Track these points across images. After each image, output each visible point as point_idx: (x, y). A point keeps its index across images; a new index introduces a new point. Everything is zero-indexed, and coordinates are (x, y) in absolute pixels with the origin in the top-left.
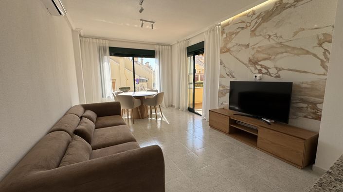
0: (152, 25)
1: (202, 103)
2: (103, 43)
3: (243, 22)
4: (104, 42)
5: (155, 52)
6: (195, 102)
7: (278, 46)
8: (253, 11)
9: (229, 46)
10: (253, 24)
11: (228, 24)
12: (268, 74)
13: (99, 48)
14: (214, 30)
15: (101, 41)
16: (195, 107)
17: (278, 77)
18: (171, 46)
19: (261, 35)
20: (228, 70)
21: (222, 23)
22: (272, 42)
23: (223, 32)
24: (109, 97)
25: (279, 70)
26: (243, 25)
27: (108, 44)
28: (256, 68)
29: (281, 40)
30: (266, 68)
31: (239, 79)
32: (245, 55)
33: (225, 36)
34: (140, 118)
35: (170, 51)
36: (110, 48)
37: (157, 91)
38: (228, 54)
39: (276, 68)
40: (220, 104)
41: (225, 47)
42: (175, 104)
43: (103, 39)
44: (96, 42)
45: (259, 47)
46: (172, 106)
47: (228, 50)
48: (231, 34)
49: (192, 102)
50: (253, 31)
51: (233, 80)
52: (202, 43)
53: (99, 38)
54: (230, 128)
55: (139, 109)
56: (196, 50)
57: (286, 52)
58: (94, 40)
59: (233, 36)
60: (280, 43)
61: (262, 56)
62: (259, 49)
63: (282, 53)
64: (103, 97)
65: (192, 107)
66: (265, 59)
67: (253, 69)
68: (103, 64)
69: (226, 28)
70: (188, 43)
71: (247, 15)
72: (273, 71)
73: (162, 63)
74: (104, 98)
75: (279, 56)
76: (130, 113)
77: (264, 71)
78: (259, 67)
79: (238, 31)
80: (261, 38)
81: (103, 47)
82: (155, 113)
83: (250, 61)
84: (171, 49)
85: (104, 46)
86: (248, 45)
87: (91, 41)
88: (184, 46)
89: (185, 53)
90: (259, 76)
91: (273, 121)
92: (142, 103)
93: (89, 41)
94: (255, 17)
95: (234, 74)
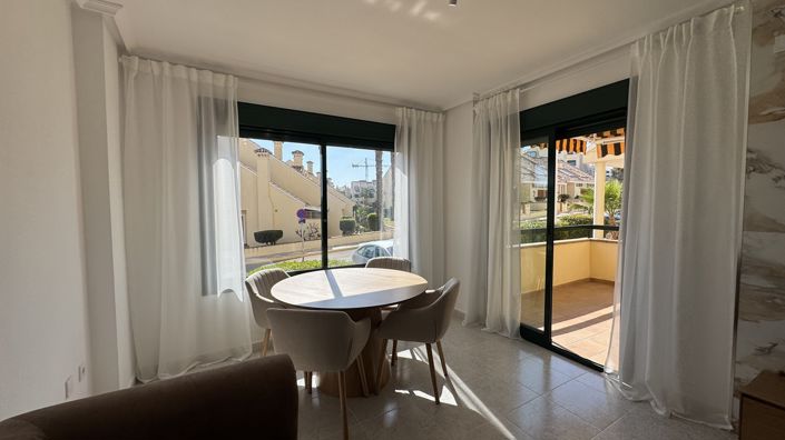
2: (214, 86)
4: (221, 80)
5: (398, 130)
13: (200, 102)
15: (208, 77)
18: (445, 113)
24: (230, 291)
27: (234, 93)
35: (441, 126)
36: (244, 108)
43: (217, 69)
44: (189, 81)
53: (201, 66)
58: (181, 72)
64: (204, 292)
68: (210, 164)
74: (210, 297)
81: (216, 100)
84: (445, 123)
85: (221, 97)
87: (167, 72)
89: (510, 131)
92: (373, 335)
93: (156, 72)
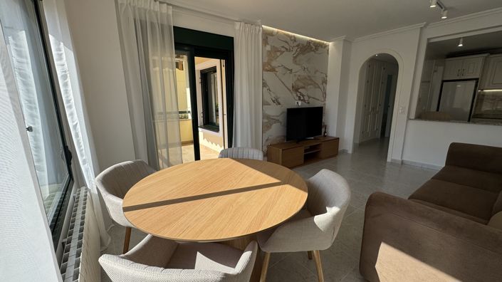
3: (286, 42)
8: (294, 36)
9: (274, 64)
10: (295, 50)
17: (308, 103)
19: (299, 65)
20: (273, 95)
25: (309, 97)
26: (287, 47)
28: (297, 95)
30: (303, 96)
31: (284, 106)
32: (289, 80)
33: (268, 48)
38: (273, 74)
41: (269, 63)
45: (299, 76)
47: (273, 70)
48: (275, 50)
50: (295, 58)
51: (278, 107)
59: (279, 54)
60: (309, 76)
61: (301, 84)
62: (299, 78)
66: (304, 88)
67: (295, 95)
72: (306, 98)
77: (302, 98)
78: (299, 94)
79: (283, 49)
80: (299, 67)
83: (293, 87)
86: (291, 70)
90: (300, 103)
94: (296, 44)
95: (279, 100)
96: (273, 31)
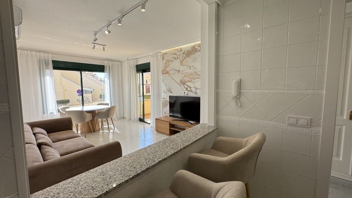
0: (104, 48)
1: (150, 114)
2: (44, 57)
3: (175, 54)
4: (46, 55)
5: (105, 67)
6: (145, 113)
7: (195, 74)
8: (181, 48)
9: (167, 69)
10: (181, 56)
11: (166, 53)
12: (191, 91)
13: (40, 61)
14: (157, 56)
15: (42, 54)
16: (145, 118)
17: (196, 93)
18: (121, 62)
19: (185, 65)
20: (168, 87)
21: (162, 52)
22: (192, 71)
23: (163, 59)
24: (52, 113)
25: (196, 89)
26: (175, 56)
27: (51, 58)
28: (184, 87)
29: (196, 71)
30: (190, 87)
31: (175, 94)
32: (178, 78)
33: (164, 61)
34: (91, 132)
35: (120, 66)
36: (53, 61)
37: (107, 104)
38: (167, 75)
39: (195, 88)
40: (164, 113)
41: (165, 70)
42: (127, 116)
43: (45, 52)
44: (36, 55)
45: (185, 73)
46: (123, 118)
47: (167, 73)
48: (168, 61)
49: (142, 113)
50: (181, 62)
51: (171, 95)
52: (149, 64)
53: (40, 51)
54: (170, 130)
55: (90, 123)
56: (144, 68)
57: (199, 78)
58: (34, 53)
59: (170, 62)
60: (195, 72)
61: (187, 79)
62: (186, 75)
63: (197, 78)
64: (44, 113)
65: (142, 118)
66: (189, 81)
67: (183, 87)
68: (44, 78)
69: (165, 56)
70: (137, 62)
71: (177, 50)
72: (193, 89)
73: (112, 77)
74: (46, 114)
75: (196, 80)
76: (79, 128)
77: (189, 89)
78: (186, 86)
79: (173, 59)
80: (186, 67)
81: (45, 60)
82: (107, 126)
83: (181, 81)
85: (47, 59)
86: (179, 71)
87: (29, 53)
88: (134, 64)
89: (134, 70)
90: (186, 92)
91: (195, 122)
92: (93, 117)
93: (26, 53)
94: (182, 52)
95: (172, 90)
96: (166, 52)
